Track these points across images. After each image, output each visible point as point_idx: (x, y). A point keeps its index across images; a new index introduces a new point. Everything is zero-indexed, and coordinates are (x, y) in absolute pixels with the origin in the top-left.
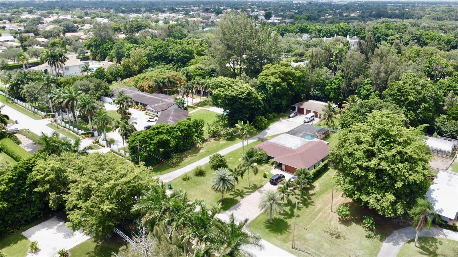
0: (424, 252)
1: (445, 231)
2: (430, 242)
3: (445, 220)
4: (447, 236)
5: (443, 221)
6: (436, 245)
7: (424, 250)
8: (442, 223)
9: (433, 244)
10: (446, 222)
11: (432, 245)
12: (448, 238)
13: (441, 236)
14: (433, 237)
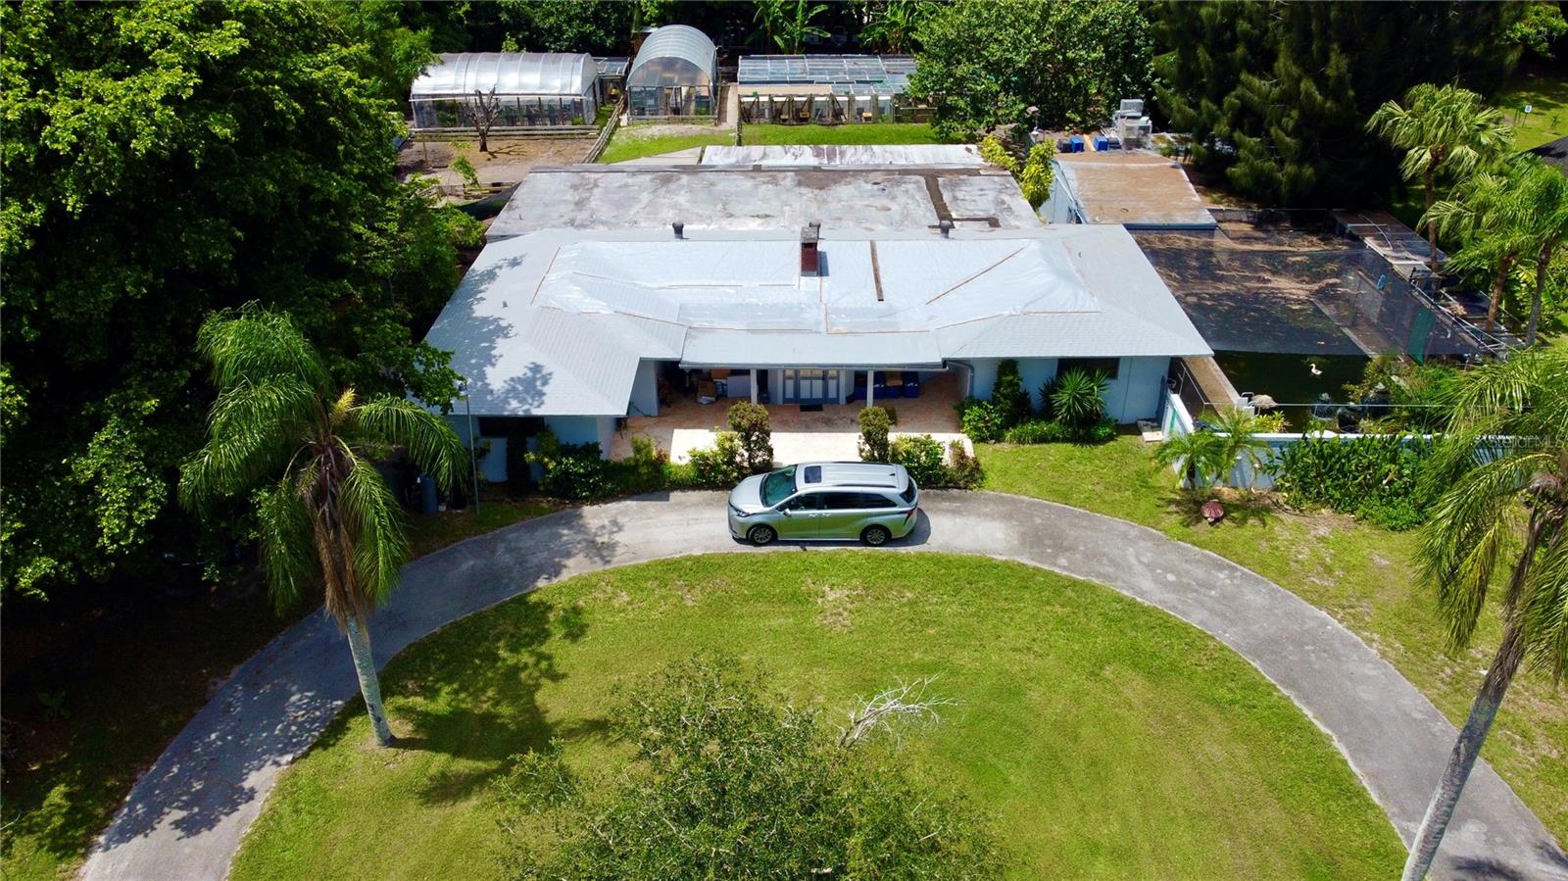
0: (463, 766)
1: (595, 516)
2: (502, 653)
3: (580, 441)
4: (611, 547)
5: (568, 450)
6: (541, 657)
7: (457, 753)
8: (566, 473)
9: (526, 657)
10: (590, 451)
11: (516, 670)
12: (621, 559)
13: (576, 567)
14: (521, 601)
